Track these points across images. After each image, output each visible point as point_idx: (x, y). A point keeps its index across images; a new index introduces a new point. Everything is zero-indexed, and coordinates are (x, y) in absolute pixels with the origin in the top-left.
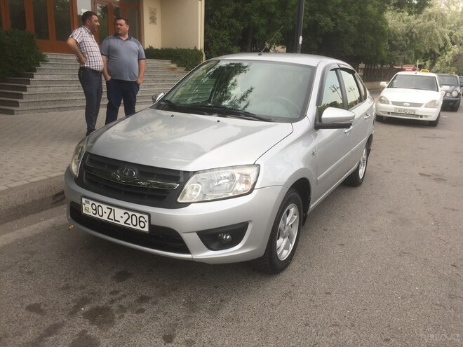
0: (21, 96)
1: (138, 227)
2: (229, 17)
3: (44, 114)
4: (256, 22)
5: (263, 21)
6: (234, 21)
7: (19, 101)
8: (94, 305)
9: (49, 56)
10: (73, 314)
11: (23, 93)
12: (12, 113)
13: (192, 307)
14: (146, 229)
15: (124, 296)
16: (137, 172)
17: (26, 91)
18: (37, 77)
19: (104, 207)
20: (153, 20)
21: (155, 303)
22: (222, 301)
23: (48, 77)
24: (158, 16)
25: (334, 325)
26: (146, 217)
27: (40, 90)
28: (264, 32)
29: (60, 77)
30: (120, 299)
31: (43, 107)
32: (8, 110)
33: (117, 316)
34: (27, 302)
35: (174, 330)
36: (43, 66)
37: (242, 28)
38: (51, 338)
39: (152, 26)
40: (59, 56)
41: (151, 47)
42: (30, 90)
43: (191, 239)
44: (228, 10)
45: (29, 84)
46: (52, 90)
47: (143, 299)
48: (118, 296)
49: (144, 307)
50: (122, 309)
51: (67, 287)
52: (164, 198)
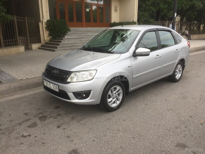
0: (58, 45)
1: (56, 90)
2: (149, 6)
3: (66, 51)
4: (162, 7)
5: (166, 6)
6: (151, 7)
7: (58, 46)
8: (43, 115)
9: (72, 29)
10: (35, 116)
11: (60, 43)
12: (54, 51)
13: (73, 119)
14: (58, 91)
15: (54, 113)
16: (58, 71)
17: (61, 43)
18: (66, 37)
19: (48, 83)
20: (116, 10)
21: (61, 116)
22: (84, 118)
23: (70, 37)
24: (118, 9)
25: (118, 130)
26: (58, 86)
27: (66, 42)
28: (166, 12)
29: (74, 37)
30: (52, 114)
31: (66, 49)
32: (53, 50)
33: (48, 119)
34: (25, 112)
35: (62, 125)
36: (69, 33)
37: (155, 10)
38: (26, 122)
39: (116, 13)
40: (76, 28)
41: (114, 22)
42: (63, 42)
43: (71, 95)
44: (149, 3)
45: (63, 40)
46: (70, 42)
47: (59, 115)
48: (52, 113)
49: (58, 117)
50: (51, 117)
51: (39, 109)
52: (63, 80)
